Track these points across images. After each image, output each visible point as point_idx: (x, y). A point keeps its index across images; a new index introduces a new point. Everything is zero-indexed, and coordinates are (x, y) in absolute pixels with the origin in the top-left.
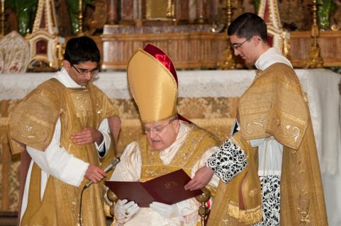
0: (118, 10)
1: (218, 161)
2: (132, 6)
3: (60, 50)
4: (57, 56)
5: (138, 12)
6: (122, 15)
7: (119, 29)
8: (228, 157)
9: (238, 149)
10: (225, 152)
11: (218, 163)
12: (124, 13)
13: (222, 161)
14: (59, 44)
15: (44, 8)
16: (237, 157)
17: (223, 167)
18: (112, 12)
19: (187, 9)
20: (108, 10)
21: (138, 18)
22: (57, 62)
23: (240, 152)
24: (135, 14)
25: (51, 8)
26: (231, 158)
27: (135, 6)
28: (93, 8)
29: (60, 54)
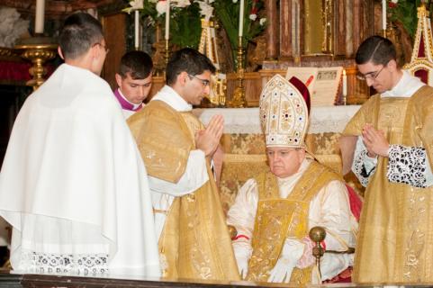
0: (277, 46)
1: (399, 157)
2: (291, 42)
3: (221, 86)
4: (218, 93)
5: (296, 47)
6: (281, 50)
7: (277, 64)
8: (409, 164)
9: (423, 166)
10: (411, 157)
11: (398, 160)
12: (283, 48)
13: (402, 161)
14: (219, 80)
15: (206, 45)
16: (417, 171)
17: (398, 166)
18: (271, 48)
19: (344, 44)
20: (267, 46)
21: (296, 53)
22: (217, 97)
23: (423, 170)
24: (294, 49)
25: (213, 45)
26: (410, 166)
27: (294, 42)
28: (255, 44)
29: (221, 91)
